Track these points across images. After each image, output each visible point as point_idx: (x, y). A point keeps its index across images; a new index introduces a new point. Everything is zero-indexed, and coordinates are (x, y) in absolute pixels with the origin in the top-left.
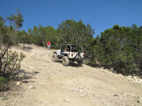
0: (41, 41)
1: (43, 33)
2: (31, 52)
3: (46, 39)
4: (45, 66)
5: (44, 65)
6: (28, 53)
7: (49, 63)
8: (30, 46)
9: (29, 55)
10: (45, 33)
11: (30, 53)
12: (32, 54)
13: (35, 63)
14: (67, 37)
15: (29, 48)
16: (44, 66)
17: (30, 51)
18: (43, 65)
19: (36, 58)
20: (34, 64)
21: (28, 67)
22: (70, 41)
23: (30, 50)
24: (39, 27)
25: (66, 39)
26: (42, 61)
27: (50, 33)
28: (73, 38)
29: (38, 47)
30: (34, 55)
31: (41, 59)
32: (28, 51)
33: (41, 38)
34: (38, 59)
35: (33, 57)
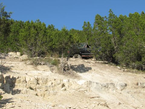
2: (80, 79)
6: (71, 80)
9: (73, 86)
11: (76, 80)
12: (81, 82)
17: (76, 77)
23: (80, 74)
24: (108, 17)
27: (133, 32)
30: (85, 86)
31: (98, 97)
32: (73, 75)
33: (110, 43)
34: (91, 97)
35: (81, 90)
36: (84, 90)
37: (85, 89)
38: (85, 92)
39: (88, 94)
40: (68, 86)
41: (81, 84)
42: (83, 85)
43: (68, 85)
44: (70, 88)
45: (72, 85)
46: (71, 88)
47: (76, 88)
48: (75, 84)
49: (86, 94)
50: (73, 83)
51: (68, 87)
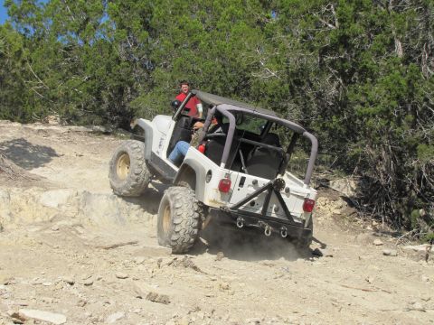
0: (121, 90)
1: (136, 24)
2: (45, 186)
3: (159, 73)
4: (165, 301)
5: (154, 288)
6: (16, 193)
7: (199, 276)
8: (33, 133)
9: (27, 215)
10: (154, 22)
11: (33, 191)
12: (53, 199)
13: (79, 281)
14: (344, 41)
15: (26, 156)
16: (153, 298)
17: (30, 182)
18: (146, 287)
19: (87, 236)
20: (72, 290)
21: (23, 312)
22: (367, 74)
23: (35, 172)
25: (332, 64)
26: (136, 254)
27: (193, 21)
28: (391, 45)
29: (96, 141)
30: (71, 211)
31: (131, 243)
32: (15, 176)
33: (118, 61)
34: (106, 245)
35: (59, 223)
36: (71, 224)
37: (76, 221)
38: (77, 232)
39: (92, 237)
40: (10, 214)
41: (56, 206)
42: (63, 207)
43: (7, 211)
44: (17, 220)
45: (20, 210)
46: (21, 220)
47: (39, 220)
48: (35, 205)
49: (83, 237)
50: (23, 203)
51: (9, 218)
